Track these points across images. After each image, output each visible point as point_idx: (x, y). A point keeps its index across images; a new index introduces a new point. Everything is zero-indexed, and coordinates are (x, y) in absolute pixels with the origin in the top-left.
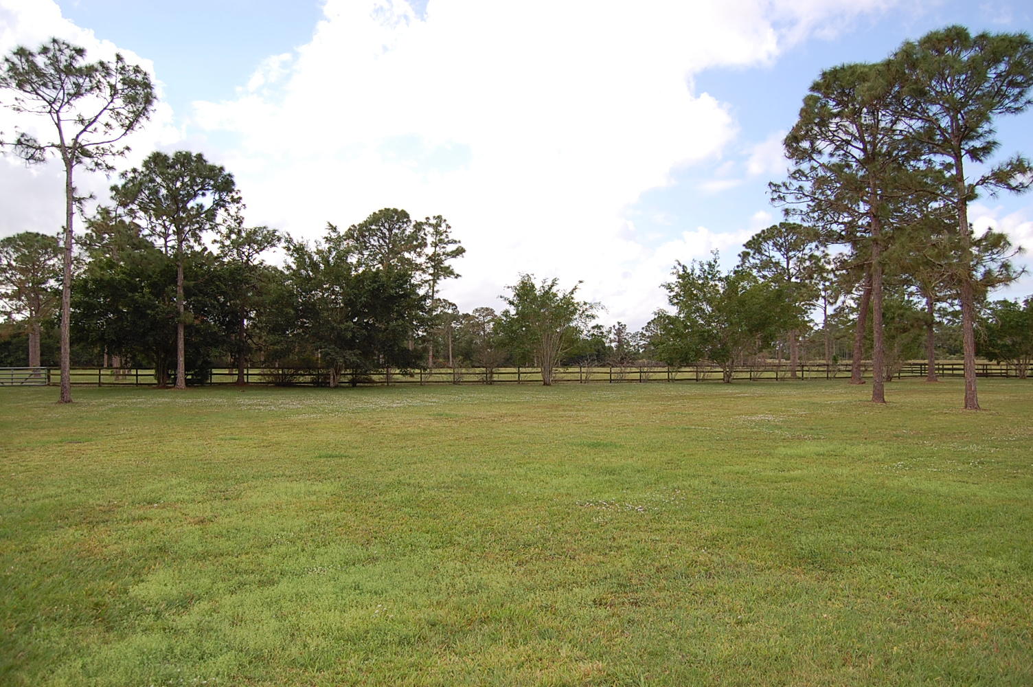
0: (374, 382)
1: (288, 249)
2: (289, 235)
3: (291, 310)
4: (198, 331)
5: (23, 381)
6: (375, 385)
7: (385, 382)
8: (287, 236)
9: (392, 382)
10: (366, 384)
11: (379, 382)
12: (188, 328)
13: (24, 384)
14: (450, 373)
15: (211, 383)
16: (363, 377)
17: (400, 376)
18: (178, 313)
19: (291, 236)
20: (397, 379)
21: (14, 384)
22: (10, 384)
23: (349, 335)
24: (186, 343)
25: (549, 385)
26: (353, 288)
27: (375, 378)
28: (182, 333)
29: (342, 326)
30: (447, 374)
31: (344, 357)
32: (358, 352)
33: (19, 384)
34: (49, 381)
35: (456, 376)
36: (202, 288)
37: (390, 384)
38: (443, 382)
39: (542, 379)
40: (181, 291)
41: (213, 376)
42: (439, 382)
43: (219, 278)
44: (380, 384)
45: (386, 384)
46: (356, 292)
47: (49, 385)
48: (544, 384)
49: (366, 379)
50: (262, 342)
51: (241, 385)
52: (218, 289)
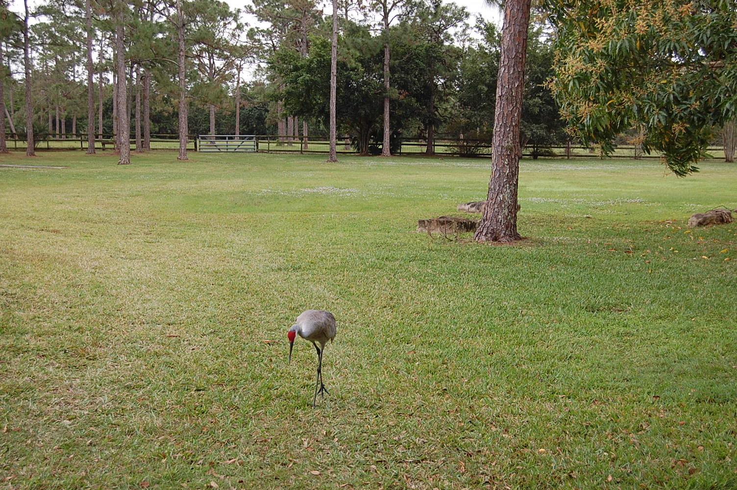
0: (554, 155)
1: (480, 29)
2: (481, 15)
3: (484, 87)
4: (400, 105)
5: (236, 147)
6: (556, 158)
7: (565, 156)
8: (479, 16)
9: (572, 156)
10: (547, 157)
11: (560, 156)
12: (392, 101)
13: (237, 150)
14: (631, 148)
15: (400, 153)
16: (543, 150)
17: (582, 149)
18: (385, 89)
19: (483, 17)
20: (578, 153)
21: (229, 150)
22: (226, 150)
23: (537, 110)
24: (391, 115)
25: (731, 161)
26: (539, 66)
27: (556, 151)
28: (388, 107)
29: (531, 102)
30: (628, 148)
31: (532, 130)
32: (544, 126)
33: (233, 150)
34: (257, 148)
35: (637, 151)
36: (403, 66)
37: (570, 158)
38: (624, 157)
39: (724, 156)
40: (388, 69)
41: (402, 146)
42: (620, 157)
43: (417, 56)
44: (560, 157)
45: (567, 158)
46: (543, 69)
47: (257, 152)
48: (726, 161)
49: (547, 152)
50: (446, 114)
51: (430, 154)
52: (417, 67)
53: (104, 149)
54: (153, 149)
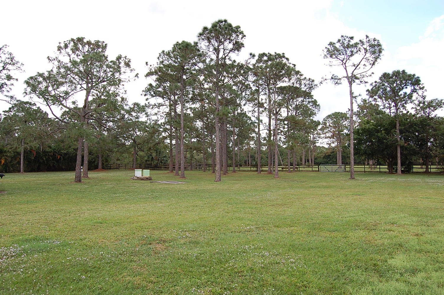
4: (406, 149)
5: (337, 168)
12: (402, 147)
15: (413, 172)
18: (397, 141)
21: (333, 171)
22: (331, 171)
24: (401, 154)
28: (399, 150)
33: (335, 171)
34: (345, 170)
36: (407, 130)
40: (398, 131)
41: (413, 169)
43: (415, 124)
47: (345, 172)
50: (437, 153)
51: (427, 173)
52: (415, 129)
53: (282, 171)
54: (301, 171)
